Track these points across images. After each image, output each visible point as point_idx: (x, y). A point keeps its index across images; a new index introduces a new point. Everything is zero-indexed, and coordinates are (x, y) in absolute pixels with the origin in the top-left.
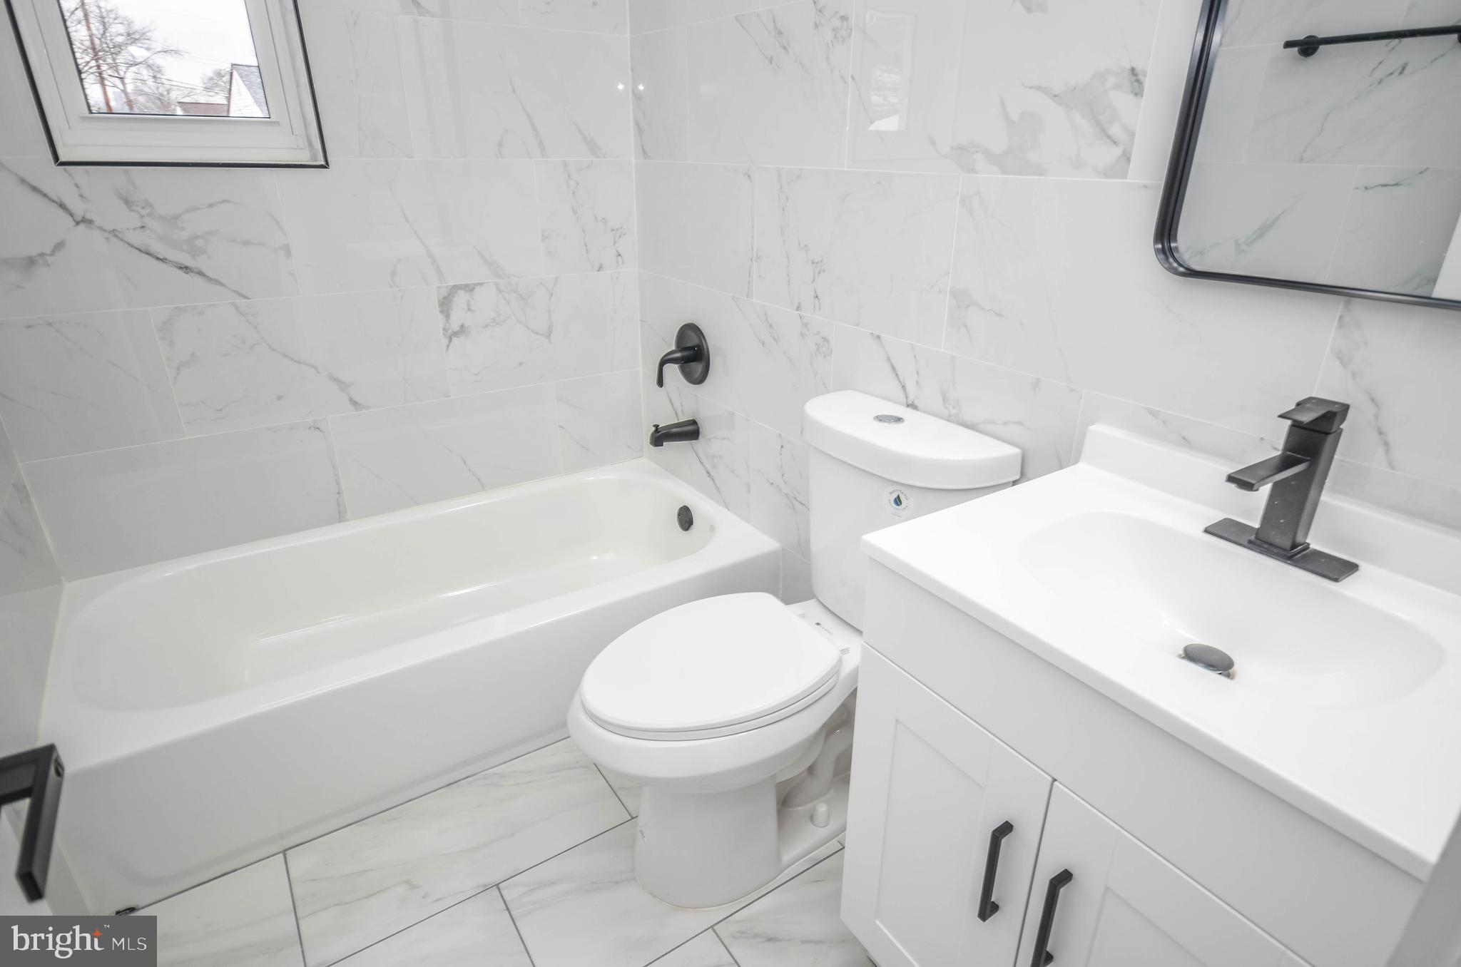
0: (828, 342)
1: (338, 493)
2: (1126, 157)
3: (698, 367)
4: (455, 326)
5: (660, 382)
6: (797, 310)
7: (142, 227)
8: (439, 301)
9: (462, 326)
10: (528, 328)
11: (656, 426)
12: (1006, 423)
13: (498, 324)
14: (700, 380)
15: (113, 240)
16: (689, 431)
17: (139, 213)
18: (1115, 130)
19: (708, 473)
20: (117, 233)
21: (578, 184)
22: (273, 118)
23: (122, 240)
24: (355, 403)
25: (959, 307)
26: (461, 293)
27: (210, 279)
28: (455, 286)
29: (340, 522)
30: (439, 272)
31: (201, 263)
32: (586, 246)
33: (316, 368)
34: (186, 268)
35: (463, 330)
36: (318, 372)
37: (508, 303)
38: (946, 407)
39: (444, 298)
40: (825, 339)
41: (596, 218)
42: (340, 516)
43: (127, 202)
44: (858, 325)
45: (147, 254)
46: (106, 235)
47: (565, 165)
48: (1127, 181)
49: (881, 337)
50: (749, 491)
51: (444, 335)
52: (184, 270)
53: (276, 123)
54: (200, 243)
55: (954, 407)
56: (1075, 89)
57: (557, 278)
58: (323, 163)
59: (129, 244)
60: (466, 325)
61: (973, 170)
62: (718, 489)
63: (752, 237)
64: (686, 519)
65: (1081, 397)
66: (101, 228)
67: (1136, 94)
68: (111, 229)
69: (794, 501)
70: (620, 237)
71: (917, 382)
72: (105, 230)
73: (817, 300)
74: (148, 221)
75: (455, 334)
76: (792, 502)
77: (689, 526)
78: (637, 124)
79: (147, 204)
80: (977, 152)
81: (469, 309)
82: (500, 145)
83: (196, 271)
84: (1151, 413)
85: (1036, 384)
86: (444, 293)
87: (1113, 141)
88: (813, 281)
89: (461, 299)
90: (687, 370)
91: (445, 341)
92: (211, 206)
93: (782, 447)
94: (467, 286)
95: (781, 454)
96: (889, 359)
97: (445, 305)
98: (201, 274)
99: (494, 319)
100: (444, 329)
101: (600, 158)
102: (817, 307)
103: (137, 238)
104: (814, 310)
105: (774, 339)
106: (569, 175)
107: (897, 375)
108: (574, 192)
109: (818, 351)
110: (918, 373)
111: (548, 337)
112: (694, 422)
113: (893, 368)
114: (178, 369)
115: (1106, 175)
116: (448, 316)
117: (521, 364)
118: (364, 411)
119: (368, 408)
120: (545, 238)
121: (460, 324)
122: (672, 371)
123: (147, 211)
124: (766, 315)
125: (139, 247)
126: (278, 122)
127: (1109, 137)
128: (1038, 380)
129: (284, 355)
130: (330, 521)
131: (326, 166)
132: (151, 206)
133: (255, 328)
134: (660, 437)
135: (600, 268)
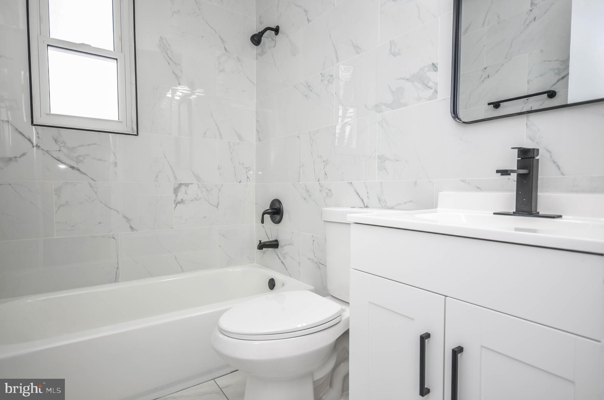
0: (331, 191)
1: (117, 268)
2: (436, 92)
3: (278, 217)
4: (179, 199)
5: (263, 222)
6: (318, 182)
7: (59, 150)
8: (174, 189)
9: (182, 199)
10: (209, 203)
11: (260, 241)
12: (405, 203)
13: (197, 200)
14: (279, 222)
15: (46, 154)
16: (274, 245)
17: (60, 145)
18: (431, 84)
19: (282, 262)
20: (49, 152)
21: (233, 150)
22: (120, 120)
23: (50, 155)
24: (132, 228)
25: (382, 162)
26: (183, 186)
27: (82, 172)
28: (181, 183)
29: (115, 282)
30: (175, 178)
31: (80, 166)
32: (235, 173)
33: (118, 212)
34: (73, 167)
35: (182, 201)
36: (119, 213)
37: (202, 192)
38: (380, 204)
39: (176, 188)
40: (330, 190)
41: (240, 163)
42: (116, 280)
43: (56, 141)
44: (343, 181)
45: (59, 160)
46: (44, 152)
47: (229, 142)
48: (438, 99)
49: (352, 183)
50: (300, 265)
51: (174, 203)
52: (72, 168)
53: (121, 122)
54: (81, 158)
55: (383, 203)
56: (414, 75)
57: (222, 184)
58: (136, 134)
59: (52, 156)
60: (183, 199)
61: (381, 112)
62: (286, 268)
63: (300, 158)
64: (272, 284)
65: (434, 183)
66: (42, 149)
67: (436, 71)
68: (46, 150)
69: (320, 265)
70: (249, 171)
71: (368, 197)
72: (44, 150)
73: (326, 175)
74: (62, 149)
75: (179, 203)
76: (318, 265)
77: (274, 287)
78: (257, 130)
79: (64, 142)
80: (382, 105)
81: (186, 193)
82: (205, 133)
83: (77, 169)
84: (462, 181)
85: (415, 184)
86: (176, 186)
87: (430, 88)
88: (324, 169)
89: (183, 188)
90: (274, 218)
91: (174, 205)
92: (89, 145)
93: (314, 241)
94: (186, 184)
95: (313, 244)
96: (356, 191)
97: (176, 191)
98: (78, 170)
99: (195, 198)
100: (175, 200)
101: (242, 141)
102: (326, 178)
103: (55, 154)
104: (325, 179)
105: (310, 196)
106: (230, 146)
107: (359, 196)
108: (232, 153)
109: (327, 195)
110: (368, 193)
111: (217, 207)
112: (276, 241)
113: (358, 194)
114: (59, 207)
115: (430, 99)
116: (176, 196)
117: (205, 217)
118: (135, 232)
119: (137, 231)
120: (219, 168)
121: (181, 199)
122: (267, 217)
123: (63, 144)
124: (306, 187)
125: (56, 158)
126: (122, 122)
127: (429, 87)
128: (416, 181)
129: (106, 205)
130: (110, 282)
131: (137, 135)
132: (65, 143)
133: (96, 193)
134: (262, 246)
135: (240, 182)
